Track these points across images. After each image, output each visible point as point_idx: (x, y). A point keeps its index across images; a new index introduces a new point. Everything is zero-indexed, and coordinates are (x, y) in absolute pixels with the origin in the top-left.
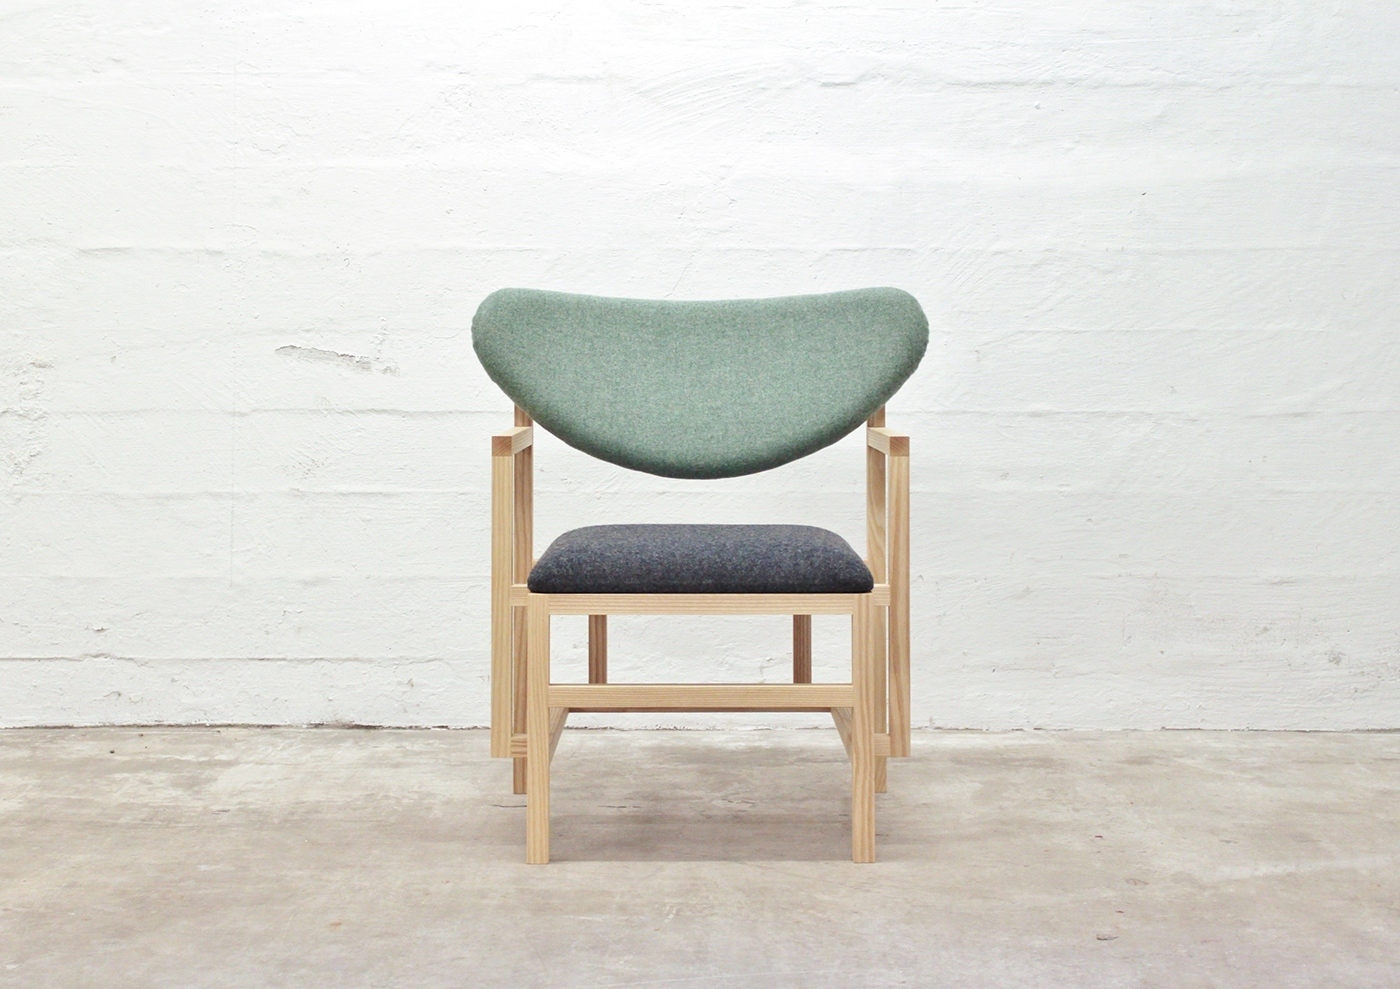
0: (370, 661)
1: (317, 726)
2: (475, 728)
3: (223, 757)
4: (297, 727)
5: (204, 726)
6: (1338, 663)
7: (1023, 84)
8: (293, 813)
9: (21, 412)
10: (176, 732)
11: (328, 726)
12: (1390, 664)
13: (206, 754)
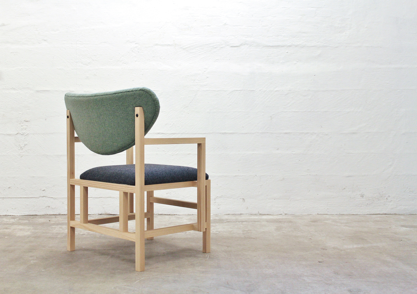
1: (100, 214)
4: (95, 215)
6: (363, 197)
7: (283, 46)
9: (22, 133)
11: (103, 214)
12: (376, 197)
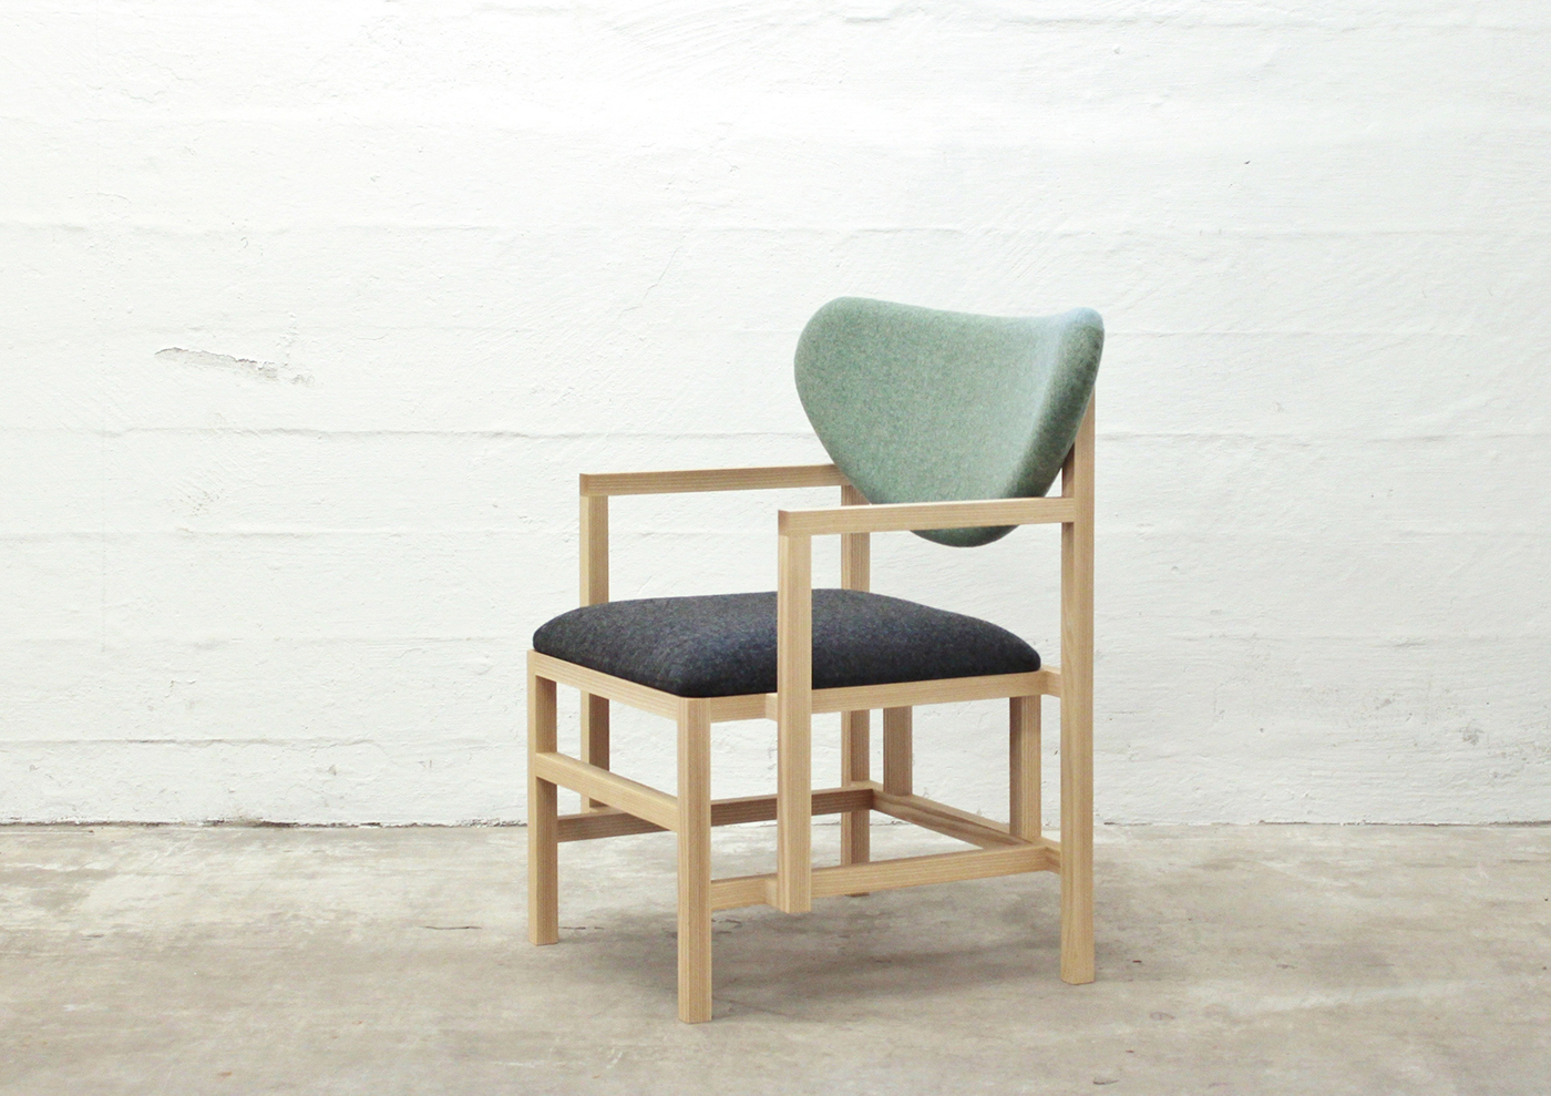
0: (281, 743)
1: (215, 823)
2: (415, 825)
3: (97, 866)
4: (191, 825)
5: (72, 824)
6: (1474, 742)
7: (1097, 23)
8: (179, 939)
10: (38, 831)
11: (230, 824)
12: (1537, 744)
13: (74, 861)
